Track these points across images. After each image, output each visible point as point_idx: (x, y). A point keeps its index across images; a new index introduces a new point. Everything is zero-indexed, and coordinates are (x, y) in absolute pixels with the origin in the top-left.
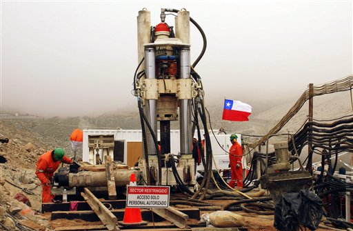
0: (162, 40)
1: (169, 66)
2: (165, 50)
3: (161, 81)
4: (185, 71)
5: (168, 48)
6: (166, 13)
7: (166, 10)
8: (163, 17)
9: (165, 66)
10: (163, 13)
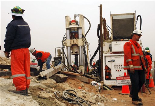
0: (74, 26)
1: (75, 35)
2: (74, 29)
3: (72, 40)
4: (80, 36)
5: (75, 28)
6: (76, 16)
7: (76, 15)
8: (75, 18)
9: (73, 35)
10: (75, 16)
